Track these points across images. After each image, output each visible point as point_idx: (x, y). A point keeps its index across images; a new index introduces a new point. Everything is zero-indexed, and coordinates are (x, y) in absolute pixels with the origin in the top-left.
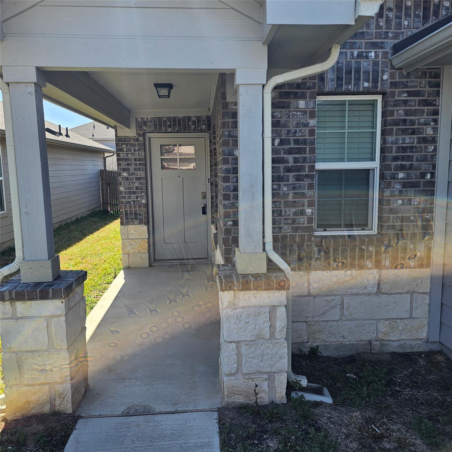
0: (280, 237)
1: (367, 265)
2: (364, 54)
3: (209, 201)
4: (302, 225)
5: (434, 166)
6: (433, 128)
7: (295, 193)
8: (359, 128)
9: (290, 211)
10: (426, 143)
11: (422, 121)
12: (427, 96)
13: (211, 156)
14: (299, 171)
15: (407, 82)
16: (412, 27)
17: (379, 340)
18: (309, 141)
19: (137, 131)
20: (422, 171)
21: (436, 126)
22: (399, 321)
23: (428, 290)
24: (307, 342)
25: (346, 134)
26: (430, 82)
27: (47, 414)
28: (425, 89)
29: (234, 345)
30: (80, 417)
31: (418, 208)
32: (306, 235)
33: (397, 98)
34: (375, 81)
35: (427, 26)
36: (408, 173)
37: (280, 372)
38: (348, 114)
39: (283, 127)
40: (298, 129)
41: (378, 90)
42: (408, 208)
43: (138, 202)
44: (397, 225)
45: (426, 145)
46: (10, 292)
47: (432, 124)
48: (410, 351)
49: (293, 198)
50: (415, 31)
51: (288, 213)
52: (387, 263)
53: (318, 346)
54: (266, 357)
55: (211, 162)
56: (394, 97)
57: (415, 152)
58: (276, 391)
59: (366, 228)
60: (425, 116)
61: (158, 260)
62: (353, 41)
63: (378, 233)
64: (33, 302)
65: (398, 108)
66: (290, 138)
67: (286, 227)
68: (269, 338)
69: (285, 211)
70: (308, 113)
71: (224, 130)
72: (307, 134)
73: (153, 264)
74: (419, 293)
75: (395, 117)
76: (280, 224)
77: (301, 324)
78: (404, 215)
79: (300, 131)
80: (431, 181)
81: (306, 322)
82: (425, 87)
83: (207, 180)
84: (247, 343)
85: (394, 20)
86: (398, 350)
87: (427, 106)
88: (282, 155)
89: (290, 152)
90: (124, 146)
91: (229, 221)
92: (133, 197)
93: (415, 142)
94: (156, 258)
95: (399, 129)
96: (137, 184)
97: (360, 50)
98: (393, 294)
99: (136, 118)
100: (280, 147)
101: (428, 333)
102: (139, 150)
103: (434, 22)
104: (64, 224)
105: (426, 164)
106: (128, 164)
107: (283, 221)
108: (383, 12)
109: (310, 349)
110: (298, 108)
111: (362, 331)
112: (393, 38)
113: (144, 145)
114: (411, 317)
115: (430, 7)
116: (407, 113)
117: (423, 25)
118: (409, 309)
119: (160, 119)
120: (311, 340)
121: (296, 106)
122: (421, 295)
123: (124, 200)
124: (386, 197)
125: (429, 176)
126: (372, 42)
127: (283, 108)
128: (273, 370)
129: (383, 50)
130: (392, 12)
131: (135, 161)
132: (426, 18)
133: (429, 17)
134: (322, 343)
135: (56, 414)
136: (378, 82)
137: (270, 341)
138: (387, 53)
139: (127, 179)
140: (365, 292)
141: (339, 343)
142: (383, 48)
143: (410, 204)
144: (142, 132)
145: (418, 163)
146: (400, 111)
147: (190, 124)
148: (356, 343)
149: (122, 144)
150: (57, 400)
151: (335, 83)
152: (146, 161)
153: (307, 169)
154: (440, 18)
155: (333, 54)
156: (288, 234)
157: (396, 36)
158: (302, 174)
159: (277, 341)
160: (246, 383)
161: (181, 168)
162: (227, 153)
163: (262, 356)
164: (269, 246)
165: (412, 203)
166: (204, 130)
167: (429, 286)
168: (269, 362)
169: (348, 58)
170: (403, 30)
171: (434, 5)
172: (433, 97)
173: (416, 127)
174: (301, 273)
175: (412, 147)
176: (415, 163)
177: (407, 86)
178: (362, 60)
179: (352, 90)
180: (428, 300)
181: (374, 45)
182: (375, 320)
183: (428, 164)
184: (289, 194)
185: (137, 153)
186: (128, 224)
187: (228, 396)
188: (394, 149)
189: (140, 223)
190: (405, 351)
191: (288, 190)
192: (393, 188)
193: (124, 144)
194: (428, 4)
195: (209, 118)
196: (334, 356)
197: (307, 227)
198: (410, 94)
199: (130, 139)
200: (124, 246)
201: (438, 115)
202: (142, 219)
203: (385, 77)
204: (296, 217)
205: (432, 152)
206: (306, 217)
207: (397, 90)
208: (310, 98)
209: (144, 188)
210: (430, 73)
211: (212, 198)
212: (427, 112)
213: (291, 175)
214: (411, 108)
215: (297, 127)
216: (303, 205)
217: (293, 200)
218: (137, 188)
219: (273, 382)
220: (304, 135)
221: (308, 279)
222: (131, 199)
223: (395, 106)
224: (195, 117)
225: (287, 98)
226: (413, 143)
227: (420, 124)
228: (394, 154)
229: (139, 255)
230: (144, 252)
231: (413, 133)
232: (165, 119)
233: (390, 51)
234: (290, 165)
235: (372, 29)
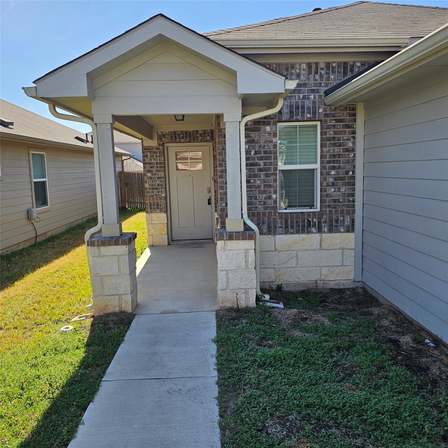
0: (256, 213)
1: (312, 231)
2: (307, 97)
3: (213, 194)
4: (270, 206)
5: (354, 167)
6: (352, 142)
7: (265, 185)
8: (307, 142)
9: (262, 196)
10: (348, 152)
11: (345, 138)
12: (347, 122)
13: (214, 160)
14: (267, 171)
15: (335, 113)
16: (336, 79)
17: (322, 280)
18: (273, 152)
19: (158, 142)
20: (346, 170)
21: (355, 141)
22: (335, 267)
23: (353, 247)
24: (275, 282)
25: (298, 146)
26: (349, 113)
27: (117, 312)
28: (346, 118)
29: (225, 272)
30: (136, 315)
31: (345, 193)
32: (273, 212)
33: (328, 124)
34: (314, 113)
35: (346, 78)
36: (337, 171)
37: (252, 288)
38: (299, 133)
39: (256, 143)
40: (266, 144)
41: (317, 119)
42: (338, 194)
43: (159, 196)
44: (332, 205)
45: (348, 153)
46: (98, 241)
47: (352, 139)
48: (343, 287)
49: (264, 188)
50: (339, 82)
51: (261, 198)
52: (326, 229)
53: (282, 284)
54: (244, 280)
55: (214, 164)
56: (327, 123)
57: (341, 158)
58: (249, 300)
59: (313, 208)
60: (347, 135)
61: (175, 240)
62: (299, 89)
63: (320, 210)
64: (110, 247)
65: (329, 130)
66: (261, 150)
67: (260, 207)
68: (245, 268)
69: (259, 196)
70: (272, 134)
71: (219, 145)
72: (272, 147)
73: (171, 243)
74: (348, 249)
75: (328, 136)
76: (256, 205)
77: (270, 269)
78: (336, 198)
79: (267, 145)
80: (352, 176)
81: (274, 268)
82: (346, 117)
83: (211, 178)
84: (232, 271)
85: (325, 75)
86: (335, 287)
87: (348, 128)
88: (256, 161)
89: (261, 159)
90: (148, 153)
91: (223, 203)
92: (155, 191)
93: (342, 151)
94: (173, 239)
95: (331, 143)
96: (158, 182)
97: (304, 94)
98: (330, 250)
99: (158, 132)
100: (255, 156)
101: (354, 275)
102: (159, 156)
103: (351, 76)
104: (91, 219)
105: (349, 165)
106: (151, 167)
107: (258, 203)
108: (318, 70)
109: (277, 286)
110: (266, 131)
111: (311, 274)
112: (325, 86)
113: (164, 152)
114: (342, 265)
115: (348, 67)
116: (335, 133)
117: (343, 78)
118: (341, 260)
119: (175, 133)
120: (277, 280)
121: (264, 130)
122: (349, 251)
123: (148, 194)
124: (324, 186)
125: (351, 173)
126: (311, 89)
127: (256, 131)
128: (247, 288)
129: (318, 94)
130: (323, 70)
131: (157, 164)
132: (345, 73)
133: (347, 73)
134: (285, 282)
135: (122, 312)
136: (316, 114)
137: (246, 270)
138: (321, 96)
139: (151, 178)
140: (312, 249)
141: (296, 282)
142: (319, 93)
143: (340, 191)
144: (162, 143)
145: (344, 164)
146: (330, 132)
147: (198, 136)
148: (307, 282)
149: (147, 152)
150: (123, 304)
151: (289, 115)
152: (165, 164)
153: (272, 170)
154: (355, 73)
155: (279, 103)
156: (261, 211)
157: (327, 84)
158: (269, 172)
159: (250, 270)
160: (232, 295)
161: (191, 169)
162: (221, 160)
163: (241, 279)
164: (245, 216)
165: (341, 191)
166: (209, 140)
167: (354, 244)
168: (245, 282)
169: (297, 99)
170: (331, 81)
171: (350, 65)
172: (352, 122)
173: (341, 141)
174: (270, 236)
175: (339, 155)
176: (341, 165)
177: (335, 116)
178: (306, 101)
179: (300, 119)
180: (354, 254)
181: (313, 91)
182: (319, 267)
183: (350, 165)
184: (261, 185)
185: (158, 158)
186: (152, 213)
187: (222, 303)
188: (328, 156)
189: (161, 212)
190: (340, 288)
191: (260, 183)
192: (328, 181)
193: (148, 152)
194: (346, 65)
195: (212, 132)
196: (293, 291)
197: (273, 207)
198: (337, 121)
199: (153, 148)
200: (149, 229)
201: (356, 134)
202: (162, 209)
203: (321, 111)
204: (266, 200)
205: (352, 157)
206: (272, 201)
207: (328, 119)
208: (273, 125)
209: (163, 185)
210: (350, 108)
211: (215, 192)
212: (348, 132)
213: (262, 173)
214: (338, 130)
215: (266, 143)
216: (270, 193)
217: (264, 189)
218: (158, 185)
219: (248, 294)
220: (270, 148)
221: (275, 240)
222: (154, 193)
223: (327, 128)
224: (202, 130)
225: (258, 125)
226: (340, 152)
227: (344, 140)
228: (328, 159)
229: (160, 236)
230: (164, 233)
231: (340, 146)
232: (179, 132)
233: (323, 95)
234: (261, 167)
235: (311, 81)
